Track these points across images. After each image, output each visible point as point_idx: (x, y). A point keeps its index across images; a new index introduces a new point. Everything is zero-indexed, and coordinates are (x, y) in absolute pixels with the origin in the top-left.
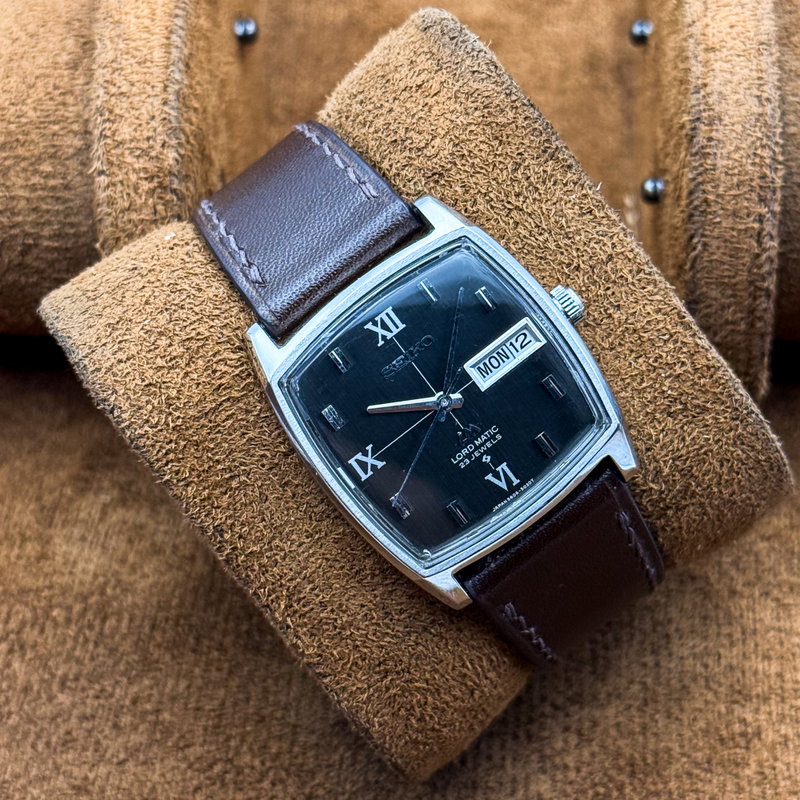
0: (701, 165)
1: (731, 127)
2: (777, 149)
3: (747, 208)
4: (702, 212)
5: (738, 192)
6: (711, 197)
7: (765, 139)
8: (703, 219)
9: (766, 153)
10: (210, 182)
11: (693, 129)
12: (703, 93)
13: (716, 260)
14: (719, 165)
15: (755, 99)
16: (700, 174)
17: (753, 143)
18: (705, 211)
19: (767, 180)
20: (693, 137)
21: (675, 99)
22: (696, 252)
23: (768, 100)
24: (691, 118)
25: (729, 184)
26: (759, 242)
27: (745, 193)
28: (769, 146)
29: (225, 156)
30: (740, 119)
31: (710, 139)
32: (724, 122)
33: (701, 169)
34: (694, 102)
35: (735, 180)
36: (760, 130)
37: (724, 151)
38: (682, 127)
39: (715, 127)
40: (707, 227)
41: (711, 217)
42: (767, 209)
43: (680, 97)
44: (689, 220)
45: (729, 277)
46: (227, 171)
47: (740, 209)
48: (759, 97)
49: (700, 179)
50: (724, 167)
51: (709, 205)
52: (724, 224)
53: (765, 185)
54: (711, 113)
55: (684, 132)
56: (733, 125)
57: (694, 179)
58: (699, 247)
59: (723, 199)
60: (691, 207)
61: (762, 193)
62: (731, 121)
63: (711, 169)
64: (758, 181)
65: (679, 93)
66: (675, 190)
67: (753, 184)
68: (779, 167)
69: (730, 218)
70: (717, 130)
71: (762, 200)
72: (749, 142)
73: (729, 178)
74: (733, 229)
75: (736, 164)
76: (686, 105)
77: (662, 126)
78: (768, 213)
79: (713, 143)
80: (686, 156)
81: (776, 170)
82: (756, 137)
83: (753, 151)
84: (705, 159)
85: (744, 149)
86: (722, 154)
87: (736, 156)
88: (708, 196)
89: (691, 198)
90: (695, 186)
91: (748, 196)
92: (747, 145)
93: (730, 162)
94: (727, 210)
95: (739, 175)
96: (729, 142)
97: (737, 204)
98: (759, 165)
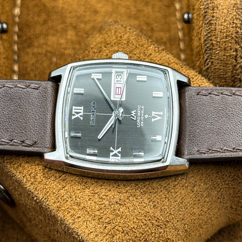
0: (210, 29)
3: (230, 46)
5: (226, 40)
8: (211, 52)
13: (217, 68)
14: (217, 28)
16: (209, 33)
17: (232, 17)
18: (212, 48)
19: (239, 33)
20: (206, 16)
22: (208, 66)
25: (222, 36)
26: (236, 60)
27: (229, 40)
28: (239, 19)
33: (209, 30)
35: (225, 35)
37: (220, 22)
40: (213, 55)
41: (214, 51)
42: (239, 46)
45: (223, 75)
47: (227, 47)
49: (209, 35)
50: (219, 29)
51: (213, 46)
52: (220, 54)
53: (238, 36)
57: (207, 35)
58: (210, 64)
61: (237, 40)
63: (214, 30)
64: (235, 34)
67: (233, 36)
69: (223, 51)
71: (237, 42)
73: (222, 34)
74: (224, 55)
75: (225, 27)
78: (239, 48)
79: (214, 18)
82: (234, 14)
83: (232, 21)
84: (211, 26)
85: (228, 20)
86: (218, 23)
87: (225, 24)
88: (213, 42)
89: (206, 43)
90: (207, 38)
91: (231, 41)
92: (230, 18)
93: (222, 27)
94: (222, 47)
95: (226, 32)
96: (222, 17)
97: (226, 45)
98: (235, 27)
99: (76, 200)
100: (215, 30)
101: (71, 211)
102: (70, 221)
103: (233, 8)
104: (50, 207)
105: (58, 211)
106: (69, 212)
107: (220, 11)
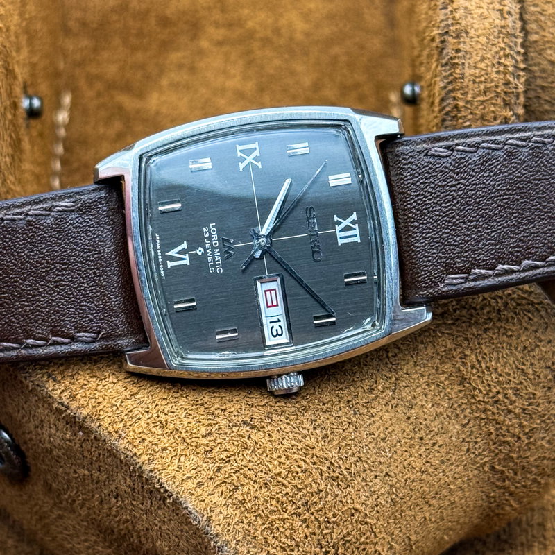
0: (451, 74)
1: (476, 39)
2: (519, 58)
3: (493, 112)
4: (454, 117)
5: (485, 98)
6: (461, 103)
7: (507, 48)
8: (455, 123)
9: (509, 62)
10: (13, 95)
11: (443, 42)
12: (450, 8)
14: (467, 74)
15: (498, 13)
16: (450, 83)
17: (497, 53)
18: (456, 116)
19: (511, 86)
20: (443, 49)
21: (426, 13)
23: (509, 13)
24: (440, 32)
25: (476, 91)
27: (491, 98)
28: (511, 56)
29: (26, 70)
30: (484, 31)
31: (458, 51)
32: (470, 35)
33: (451, 78)
34: (442, 17)
35: (482, 87)
36: (503, 41)
37: (471, 61)
38: (433, 40)
39: (462, 40)
41: (461, 121)
42: (511, 113)
43: (431, 13)
44: (442, 125)
46: (29, 83)
47: (488, 113)
48: (500, 11)
49: (450, 87)
50: (470, 75)
51: (459, 111)
53: (509, 91)
54: (458, 27)
55: (434, 45)
56: (478, 37)
57: (445, 87)
59: (472, 105)
60: (444, 112)
61: (507, 99)
62: (477, 33)
63: (460, 78)
64: (503, 87)
65: (430, 8)
66: (429, 96)
67: (499, 90)
68: (522, 73)
69: (479, 122)
70: (464, 42)
71: (507, 104)
72: (493, 52)
73: (476, 85)
75: (483, 73)
76: (436, 20)
77: (417, 36)
78: (512, 116)
79: (460, 54)
80: (437, 66)
81: (519, 76)
82: (499, 47)
83: (497, 60)
84: (454, 69)
85: (489, 58)
86: (469, 63)
87: (482, 65)
88: (459, 103)
89: (443, 105)
90: (446, 94)
91: (494, 101)
92: (492, 55)
93: (477, 71)
94: (476, 114)
95: (485, 82)
96: (475, 53)
97: (484, 108)
98: (503, 72)
100: (463, 78)
103: (499, 33)
107: (473, 40)
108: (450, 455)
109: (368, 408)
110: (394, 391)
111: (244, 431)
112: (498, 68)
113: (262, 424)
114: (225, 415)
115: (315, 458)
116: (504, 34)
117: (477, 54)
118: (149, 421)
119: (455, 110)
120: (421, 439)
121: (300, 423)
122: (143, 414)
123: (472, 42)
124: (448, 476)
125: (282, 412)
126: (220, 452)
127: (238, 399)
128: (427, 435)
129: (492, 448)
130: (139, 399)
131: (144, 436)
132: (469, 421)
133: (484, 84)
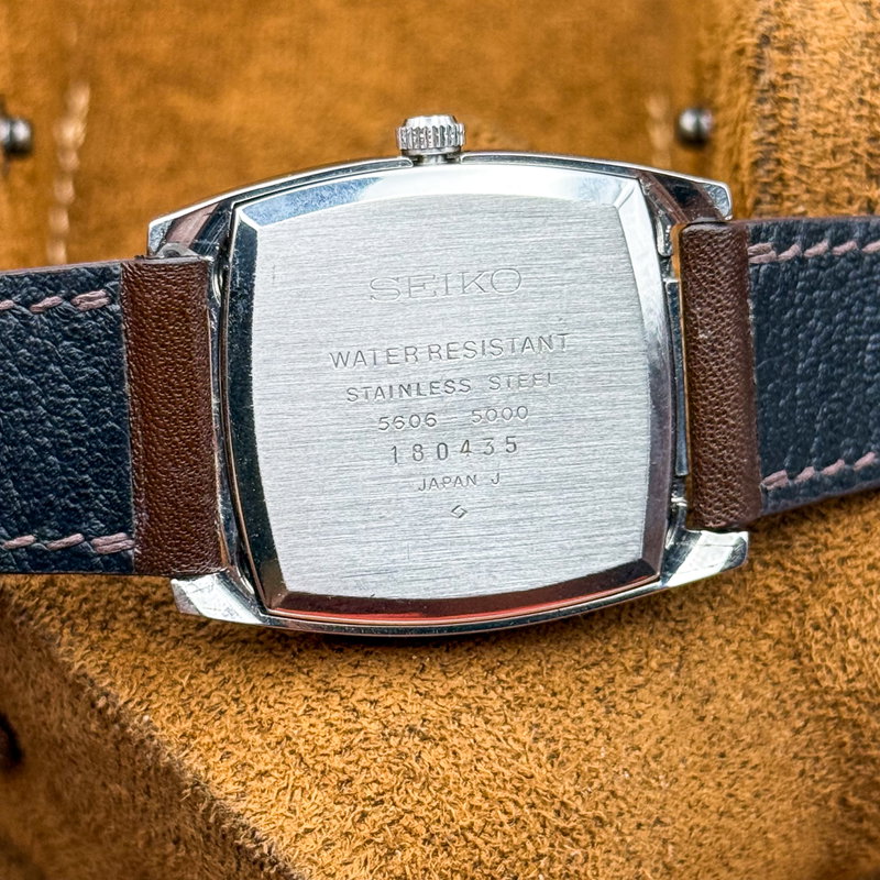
1: (822, 56)
3: (848, 189)
4: (775, 196)
5: (835, 165)
6: (790, 172)
7: (876, 74)
11: (759, 58)
14: (802, 120)
15: (861, 8)
17: (858, 82)
18: (780, 195)
20: (759, 72)
24: (755, 40)
25: (818, 150)
27: (846, 165)
30: (835, 42)
31: (787, 76)
32: (811, 49)
34: (761, 14)
35: (829, 144)
36: (869, 60)
37: (811, 96)
38: (741, 53)
39: (795, 57)
41: (790, 204)
47: (837, 191)
48: (866, 4)
50: (810, 122)
51: (786, 186)
54: (789, 32)
55: (744, 62)
56: (826, 52)
59: (809, 175)
61: (872, 166)
62: (822, 45)
63: (790, 126)
64: (867, 145)
67: (859, 150)
69: (820, 206)
70: (799, 62)
71: (872, 176)
72: (850, 81)
73: (818, 140)
75: (831, 118)
82: (863, 72)
83: (857, 96)
84: (779, 109)
85: (843, 92)
86: (806, 101)
87: (831, 105)
88: (785, 171)
91: (849, 170)
92: (848, 86)
93: (821, 115)
94: (816, 193)
95: (834, 136)
96: (819, 81)
97: (831, 183)
98: (867, 118)
99: (256, 710)
100: (794, 126)
101: (236, 752)
102: (230, 787)
103: (862, 47)
104: (155, 733)
105: (183, 750)
106: (228, 753)
107: (815, 57)
108: (771, 782)
109: (631, 702)
110: (678, 671)
111: (409, 745)
112: (859, 110)
113: (443, 731)
114: (376, 714)
115: (533, 795)
116: (871, 48)
117: (823, 83)
118: (239, 717)
119: (778, 183)
120: (722, 755)
121: (510, 731)
122: (228, 704)
123: (813, 61)
124: (764, 819)
125: (479, 709)
126: (366, 785)
127: (401, 681)
128: (732, 748)
129: (845, 767)
130: (222, 673)
131: (230, 748)
132: (807, 722)
133: (832, 139)
